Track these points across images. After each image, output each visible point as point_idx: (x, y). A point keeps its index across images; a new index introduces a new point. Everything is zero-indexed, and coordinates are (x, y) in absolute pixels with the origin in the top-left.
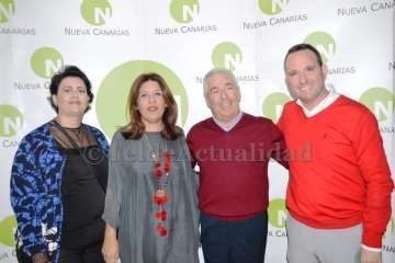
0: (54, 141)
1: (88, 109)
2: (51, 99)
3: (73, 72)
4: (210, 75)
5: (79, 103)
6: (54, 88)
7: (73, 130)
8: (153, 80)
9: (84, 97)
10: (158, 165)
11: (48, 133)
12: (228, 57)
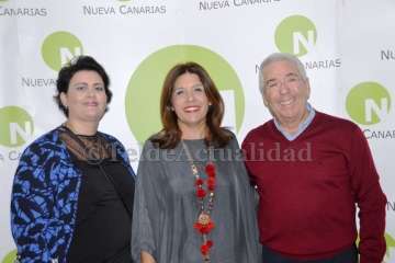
0: (68, 152)
1: (106, 110)
2: (58, 98)
3: (87, 64)
4: (267, 63)
5: (96, 104)
6: (63, 85)
7: (88, 138)
8: (191, 71)
9: (101, 96)
10: (200, 182)
11: (59, 142)
12: (297, 36)
